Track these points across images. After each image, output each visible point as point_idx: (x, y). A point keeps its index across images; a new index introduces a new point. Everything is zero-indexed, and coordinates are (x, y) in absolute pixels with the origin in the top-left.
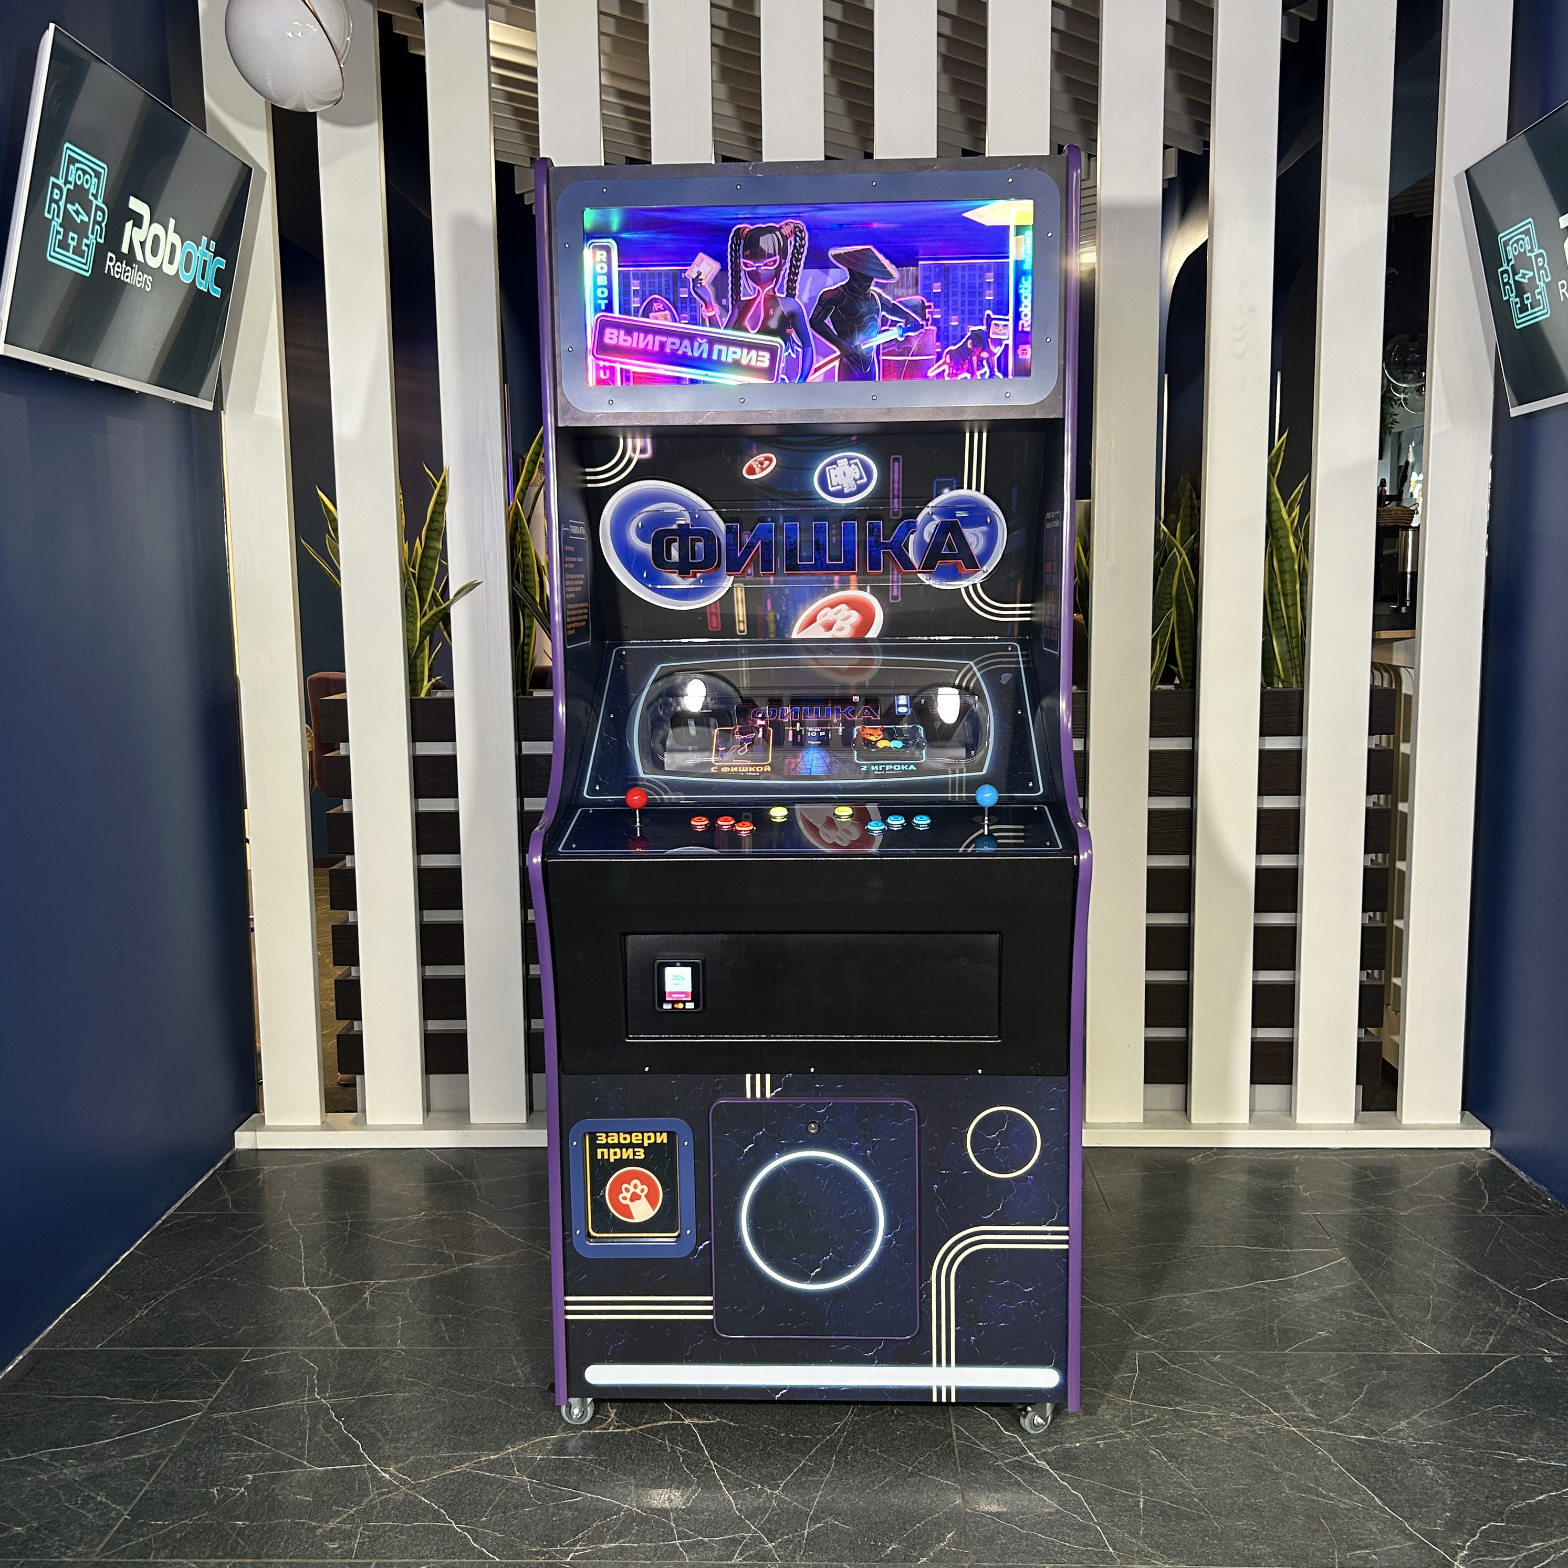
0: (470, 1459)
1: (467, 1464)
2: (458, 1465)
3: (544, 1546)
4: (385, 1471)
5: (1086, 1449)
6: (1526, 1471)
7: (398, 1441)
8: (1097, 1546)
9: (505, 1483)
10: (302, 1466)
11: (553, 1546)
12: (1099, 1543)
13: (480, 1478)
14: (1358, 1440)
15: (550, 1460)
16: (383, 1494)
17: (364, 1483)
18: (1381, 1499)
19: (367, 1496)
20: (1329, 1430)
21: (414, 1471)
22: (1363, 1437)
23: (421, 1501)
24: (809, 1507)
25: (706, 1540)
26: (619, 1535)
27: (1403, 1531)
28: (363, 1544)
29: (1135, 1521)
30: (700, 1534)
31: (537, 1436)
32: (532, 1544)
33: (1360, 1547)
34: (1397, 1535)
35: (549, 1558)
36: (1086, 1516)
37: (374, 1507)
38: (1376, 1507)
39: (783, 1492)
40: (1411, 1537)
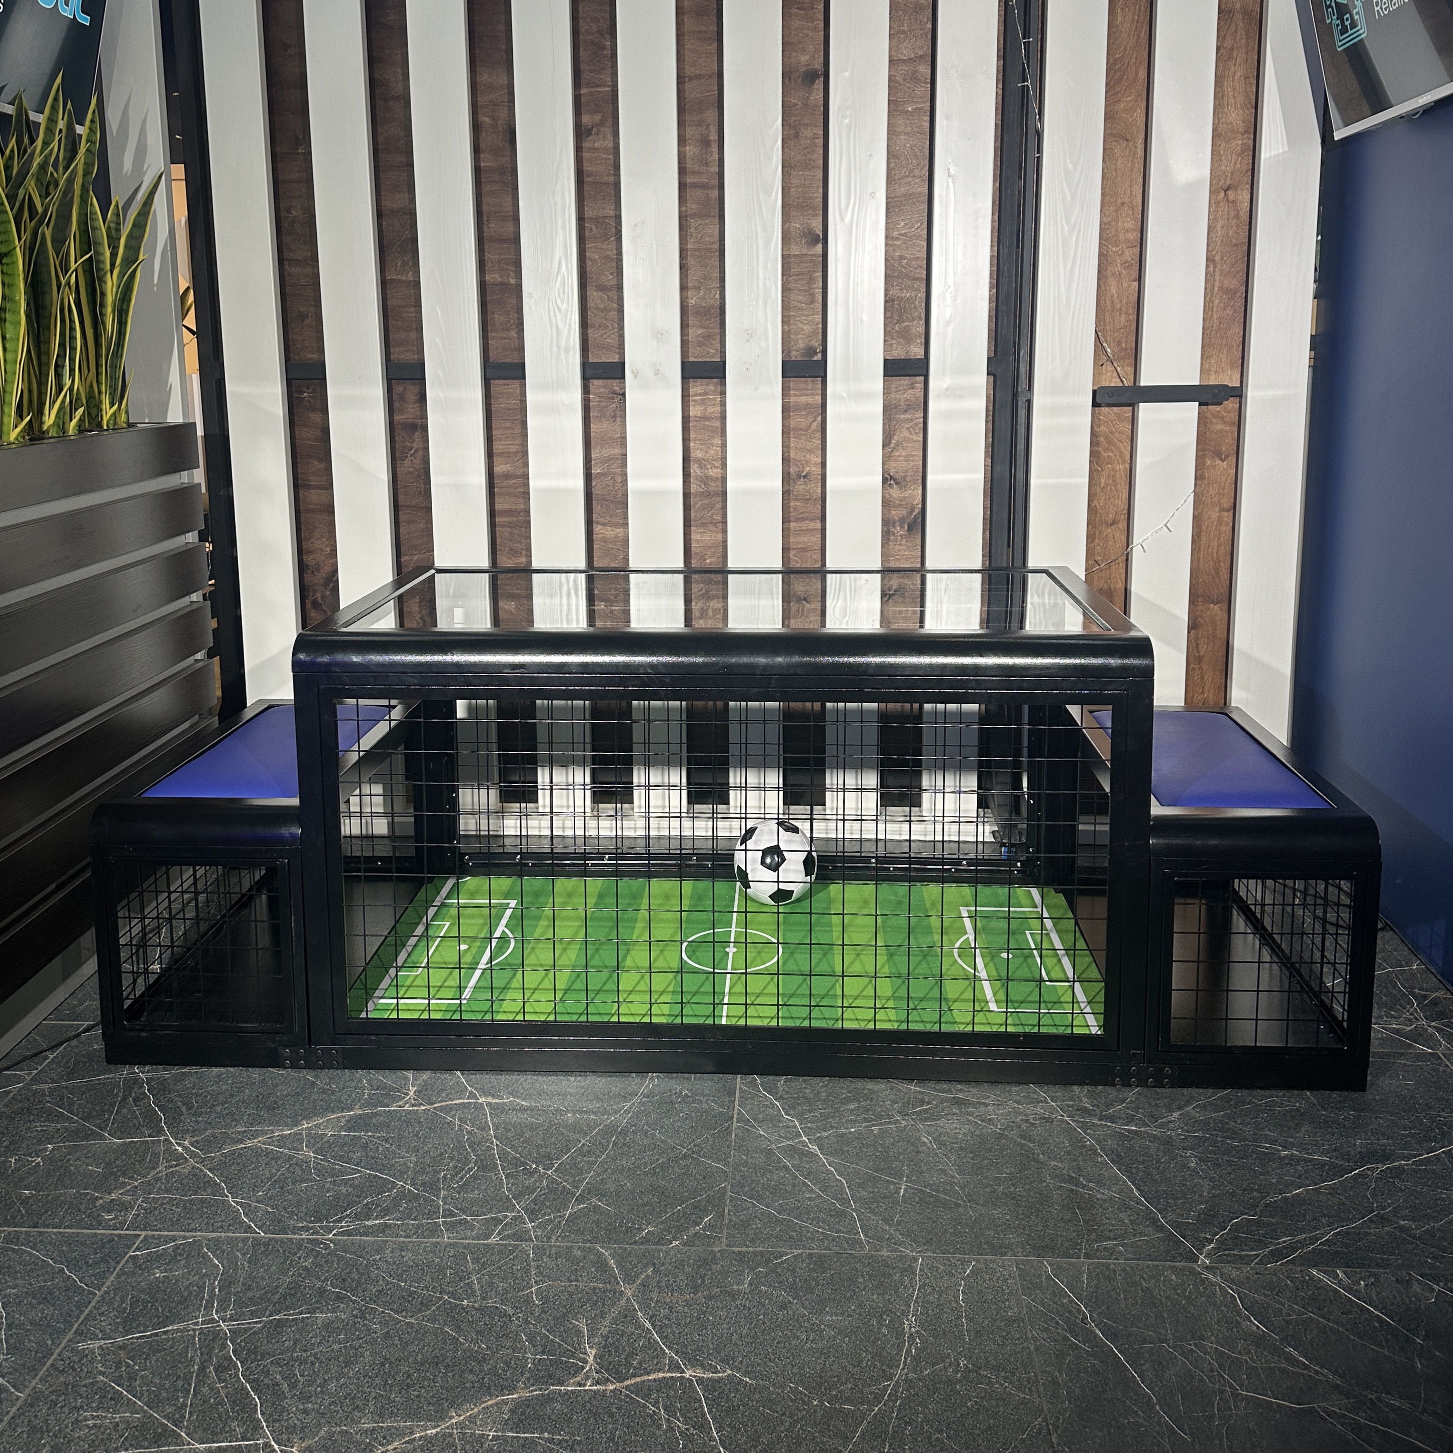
0: (264, 1133)
1: (260, 1139)
2: (249, 1139)
3: (311, 1222)
4: (179, 1144)
5: (861, 1134)
6: (1287, 1164)
7: (200, 1115)
8: (848, 1232)
9: (290, 1158)
10: (102, 1138)
11: (321, 1221)
12: (853, 1231)
13: (268, 1153)
14: (1129, 1131)
15: (340, 1136)
16: (171, 1167)
17: (156, 1155)
18: (1138, 1189)
19: (154, 1168)
20: (1101, 1120)
21: (207, 1145)
22: (1134, 1128)
23: (205, 1175)
24: (577, 1187)
25: (469, 1218)
26: (386, 1212)
27: (1155, 1221)
28: (139, 1215)
29: (892, 1207)
30: (464, 1213)
31: (333, 1112)
32: (301, 1219)
33: (1109, 1239)
34: (1148, 1226)
35: (312, 1234)
36: (845, 1201)
37: (160, 1179)
38: (1132, 1197)
39: (555, 1171)
40: (1162, 1228)
